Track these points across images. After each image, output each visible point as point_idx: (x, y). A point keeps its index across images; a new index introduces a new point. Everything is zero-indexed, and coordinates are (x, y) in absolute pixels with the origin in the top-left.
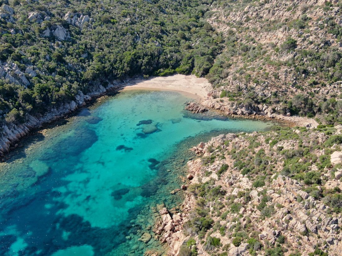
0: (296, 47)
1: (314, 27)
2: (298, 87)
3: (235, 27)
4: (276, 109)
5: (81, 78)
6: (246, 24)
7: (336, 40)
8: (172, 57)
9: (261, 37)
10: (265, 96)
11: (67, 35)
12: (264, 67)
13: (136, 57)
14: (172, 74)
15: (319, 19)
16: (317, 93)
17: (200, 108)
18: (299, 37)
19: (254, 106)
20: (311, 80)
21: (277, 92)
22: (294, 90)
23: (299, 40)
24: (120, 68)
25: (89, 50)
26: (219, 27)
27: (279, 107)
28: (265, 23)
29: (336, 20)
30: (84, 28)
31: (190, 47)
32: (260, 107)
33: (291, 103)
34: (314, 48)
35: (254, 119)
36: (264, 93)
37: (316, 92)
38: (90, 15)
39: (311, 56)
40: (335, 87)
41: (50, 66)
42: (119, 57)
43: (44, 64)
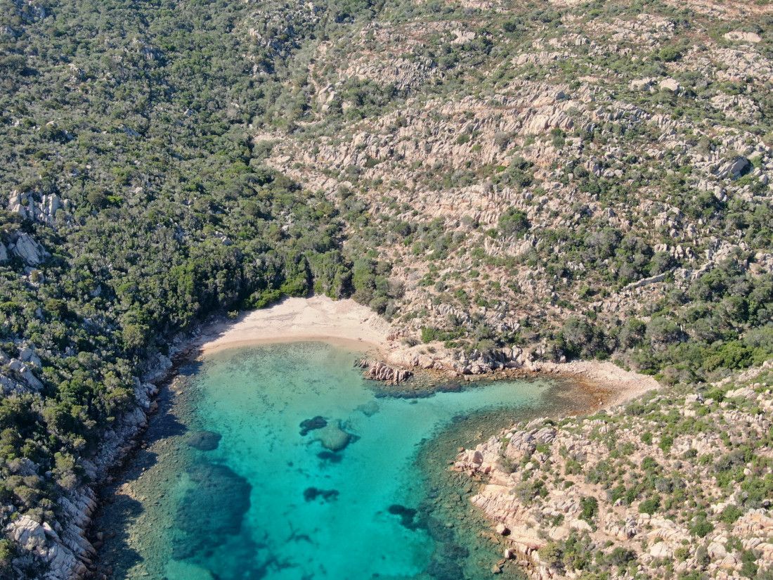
0: (530, 226)
1: (550, 182)
2: (564, 305)
3: (347, 179)
4: (538, 352)
5: (122, 349)
6: (371, 173)
7: (599, 203)
8: (263, 263)
9: (425, 201)
10: (509, 328)
11: (39, 248)
12: (480, 269)
13: (201, 277)
14: (278, 300)
15: (554, 166)
16: (600, 311)
17: (398, 373)
18: (529, 204)
19: (497, 351)
20: (581, 288)
21: (528, 318)
22: (558, 311)
23: (531, 212)
24: (180, 306)
25: (100, 277)
26: (307, 181)
27: (543, 347)
28: (417, 171)
29: (586, 164)
30: (61, 226)
31: (283, 236)
32: (507, 353)
33: (563, 338)
34: (564, 225)
35: (508, 379)
36: (505, 324)
37: (598, 309)
38: (58, 193)
39: (565, 239)
40: (627, 296)
41: (57, 334)
42: (165, 281)
43: (43, 332)
